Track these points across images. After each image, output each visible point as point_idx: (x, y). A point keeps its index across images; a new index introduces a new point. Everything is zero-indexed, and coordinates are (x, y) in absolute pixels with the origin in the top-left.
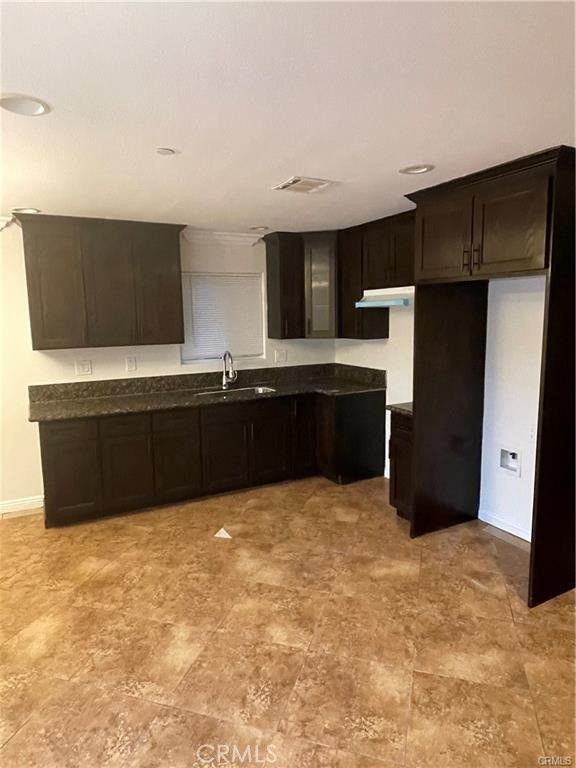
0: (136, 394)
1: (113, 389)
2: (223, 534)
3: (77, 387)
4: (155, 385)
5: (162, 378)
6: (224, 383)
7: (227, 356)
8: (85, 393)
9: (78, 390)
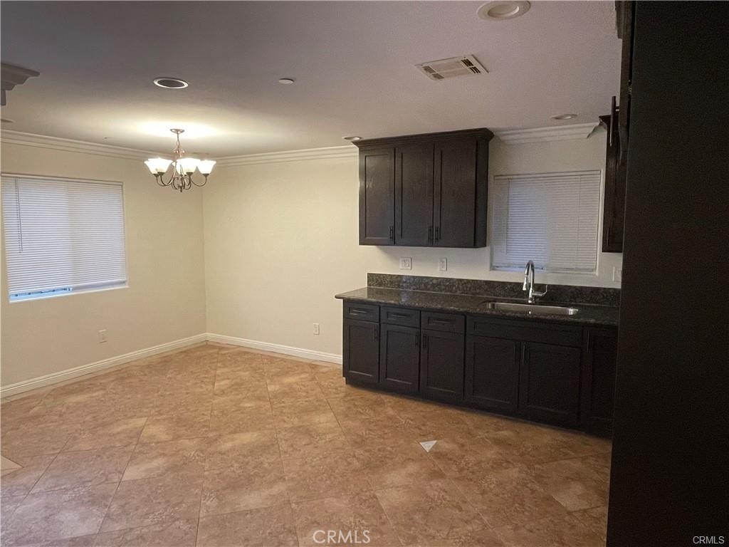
0: (443, 293)
1: (426, 284)
2: (428, 446)
3: (399, 279)
4: (461, 287)
5: (468, 281)
6: (530, 296)
7: (531, 266)
8: (404, 285)
9: (400, 281)
